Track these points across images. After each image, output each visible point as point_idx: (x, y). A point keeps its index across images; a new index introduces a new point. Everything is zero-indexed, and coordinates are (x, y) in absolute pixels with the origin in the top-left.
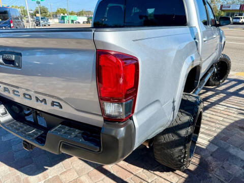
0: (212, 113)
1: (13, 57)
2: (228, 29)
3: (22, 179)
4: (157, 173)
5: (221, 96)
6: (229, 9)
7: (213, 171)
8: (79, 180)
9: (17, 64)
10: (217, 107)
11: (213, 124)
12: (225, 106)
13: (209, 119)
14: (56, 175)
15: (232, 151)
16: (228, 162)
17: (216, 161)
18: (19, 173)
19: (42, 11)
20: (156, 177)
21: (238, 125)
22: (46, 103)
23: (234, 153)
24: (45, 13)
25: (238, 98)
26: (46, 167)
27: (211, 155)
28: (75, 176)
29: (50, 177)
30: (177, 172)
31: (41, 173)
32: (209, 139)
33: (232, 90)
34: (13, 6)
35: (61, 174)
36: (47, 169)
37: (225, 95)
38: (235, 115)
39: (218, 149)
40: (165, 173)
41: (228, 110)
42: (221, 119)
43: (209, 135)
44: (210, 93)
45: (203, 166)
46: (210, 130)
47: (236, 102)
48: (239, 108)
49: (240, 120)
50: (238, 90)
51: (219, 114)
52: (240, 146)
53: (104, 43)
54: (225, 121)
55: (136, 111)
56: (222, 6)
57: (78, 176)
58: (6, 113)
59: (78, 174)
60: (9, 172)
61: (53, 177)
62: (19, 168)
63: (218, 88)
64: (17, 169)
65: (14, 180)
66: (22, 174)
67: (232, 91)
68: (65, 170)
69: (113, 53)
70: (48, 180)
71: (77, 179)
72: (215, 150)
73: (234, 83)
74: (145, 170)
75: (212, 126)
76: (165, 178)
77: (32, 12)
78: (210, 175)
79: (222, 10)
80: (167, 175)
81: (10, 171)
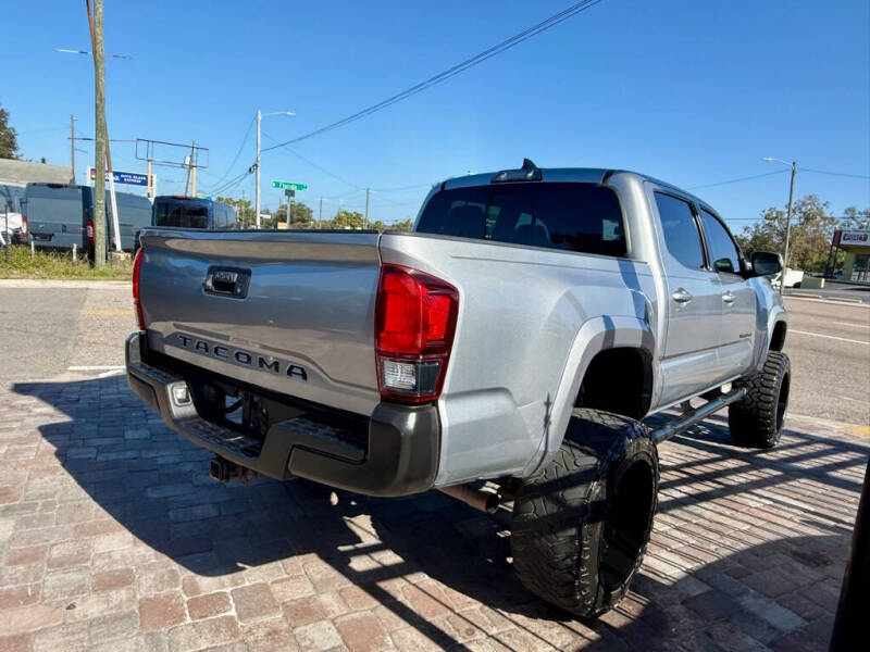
0: (720, 509)
1: (235, 277)
2: (861, 304)
3: (182, 578)
4: (519, 618)
5: (765, 476)
6: (862, 243)
7: (675, 636)
8: (315, 600)
9: (239, 290)
10: (744, 498)
11: (712, 536)
12: (768, 498)
13: (707, 523)
14: (261, 581)
15: (749, 602)
16: (728, 625)
17: (690, 617)
18: (175, 566)
19: (295, 216)
20: (513, 626)
21: (794, 548)
22: (277, 369)
23: (753, 609)
24: (303, 221)
25: (820, 485)
26: (240, 565)
27: (683, 603)
28: (308, 591)
29: (247, 584)
30: (574, 624)
31: (227, 573)
32: (689, 567)
33: (806, 465)
34: (220, 199)
35: (276, 582)
36: (243, 569)
37: (779, 473)
38: (791, 525)
39: (708, 593)
40: (540, 620)
41: (775, 511)
42: (746, 527)
43: (693, 559)
44: (731, 464)
45: (652, 622)
46: (700, 549)
47: (808, 493)
48: (812, 509)
49: (803, 538)
50: (826, 466)
51: (740, 516)
52: (779, 595)
53: (399, 255)
54: (752, 535)
55: (446, 389)
56: (838, 235)
57: (313, 593)
58: (186, 400)
59: (315, 588)
60: (154, 561)
61: (253, 585)
62: (177, 556)
63: (763, 455)
64: (172, 558)
65: (163, 576)
66: (183, 568)
67: (807, 467)
68: (286, 576)
69: (411, 272)
70: (242, 590)
71: (310, 598)
72: (697, 593)
73: (820, 447)
74: (486, 608)
75: (710, 541)
76: (536, 632)
77: (269, 217)
78: (666, 644)
79: (839, 246)
80: (545, 626)
81: (157, 557)
